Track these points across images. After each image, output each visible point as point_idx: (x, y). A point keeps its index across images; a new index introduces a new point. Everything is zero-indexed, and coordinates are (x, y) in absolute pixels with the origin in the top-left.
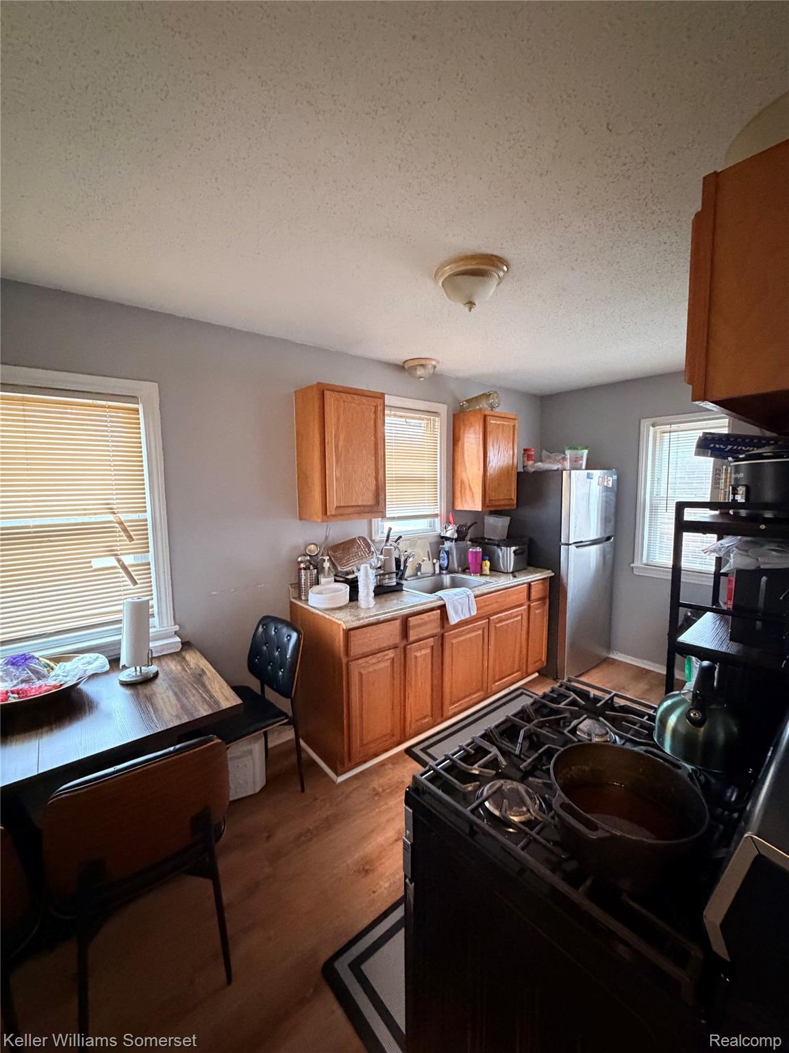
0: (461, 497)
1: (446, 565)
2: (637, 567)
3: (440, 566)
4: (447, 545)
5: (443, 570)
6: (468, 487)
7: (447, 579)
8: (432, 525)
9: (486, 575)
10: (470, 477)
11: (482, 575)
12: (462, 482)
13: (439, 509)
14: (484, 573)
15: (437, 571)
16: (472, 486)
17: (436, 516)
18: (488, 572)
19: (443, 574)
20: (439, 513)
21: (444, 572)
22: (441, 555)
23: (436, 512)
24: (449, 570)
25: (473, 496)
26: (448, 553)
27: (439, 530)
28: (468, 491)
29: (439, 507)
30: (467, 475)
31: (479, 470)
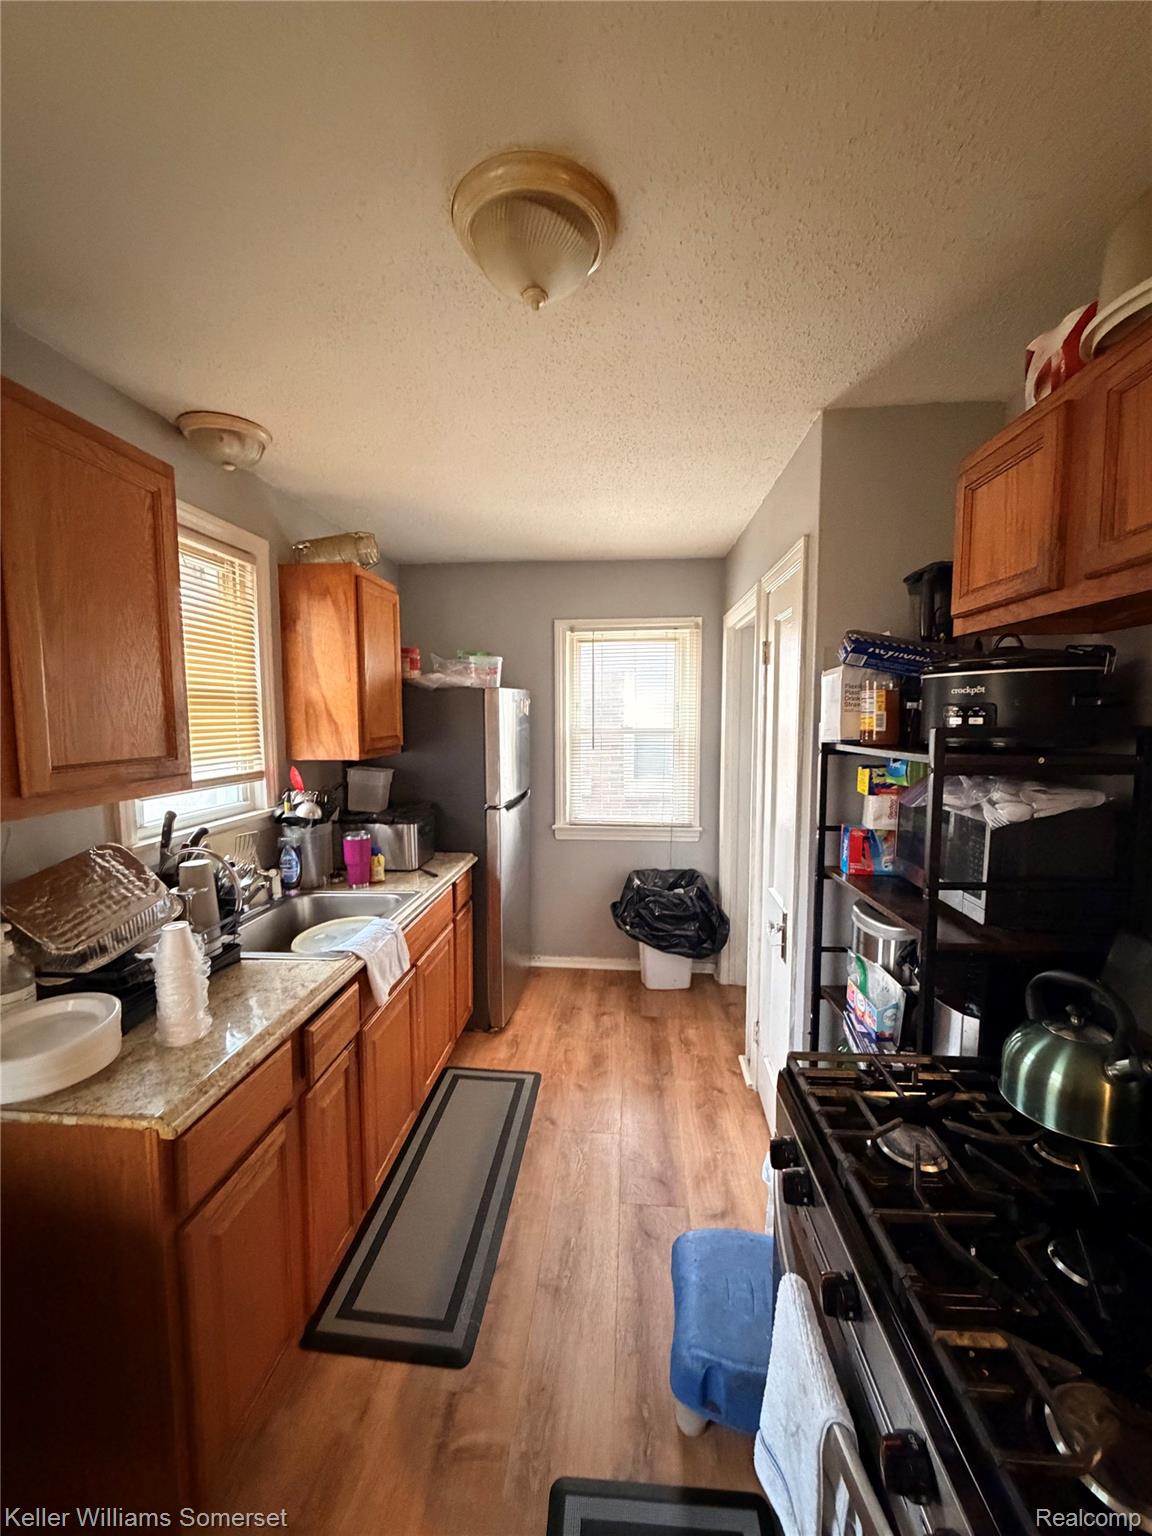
0: (308, 735)
1: (295, 880)
2: (561, 829)
3: (282, 881)
4: (292, 835)
5: (290, 889)
6: (325, 716)
7: (304, 905)
8: (250, 797)
9: (380, 882)
10: (329, 695)
11: (373, 883)
12: (309, 704)
13: (263, 762)
14: (376, 878)
15: (278, 893)
16: (333, 711)
17: (259, 775)
18: (382, 876)
19: (290, 897)
20: (263, 768)
21: (293, 892)
22: (284, 858)
23: (257, 769)
24: (304, 888)
25: (337, 729)
26: (299, 851)
27: (264, 805)
28: (324, 722)
29: (260, 757)
30: (320, 689)
31: (350, 680)
